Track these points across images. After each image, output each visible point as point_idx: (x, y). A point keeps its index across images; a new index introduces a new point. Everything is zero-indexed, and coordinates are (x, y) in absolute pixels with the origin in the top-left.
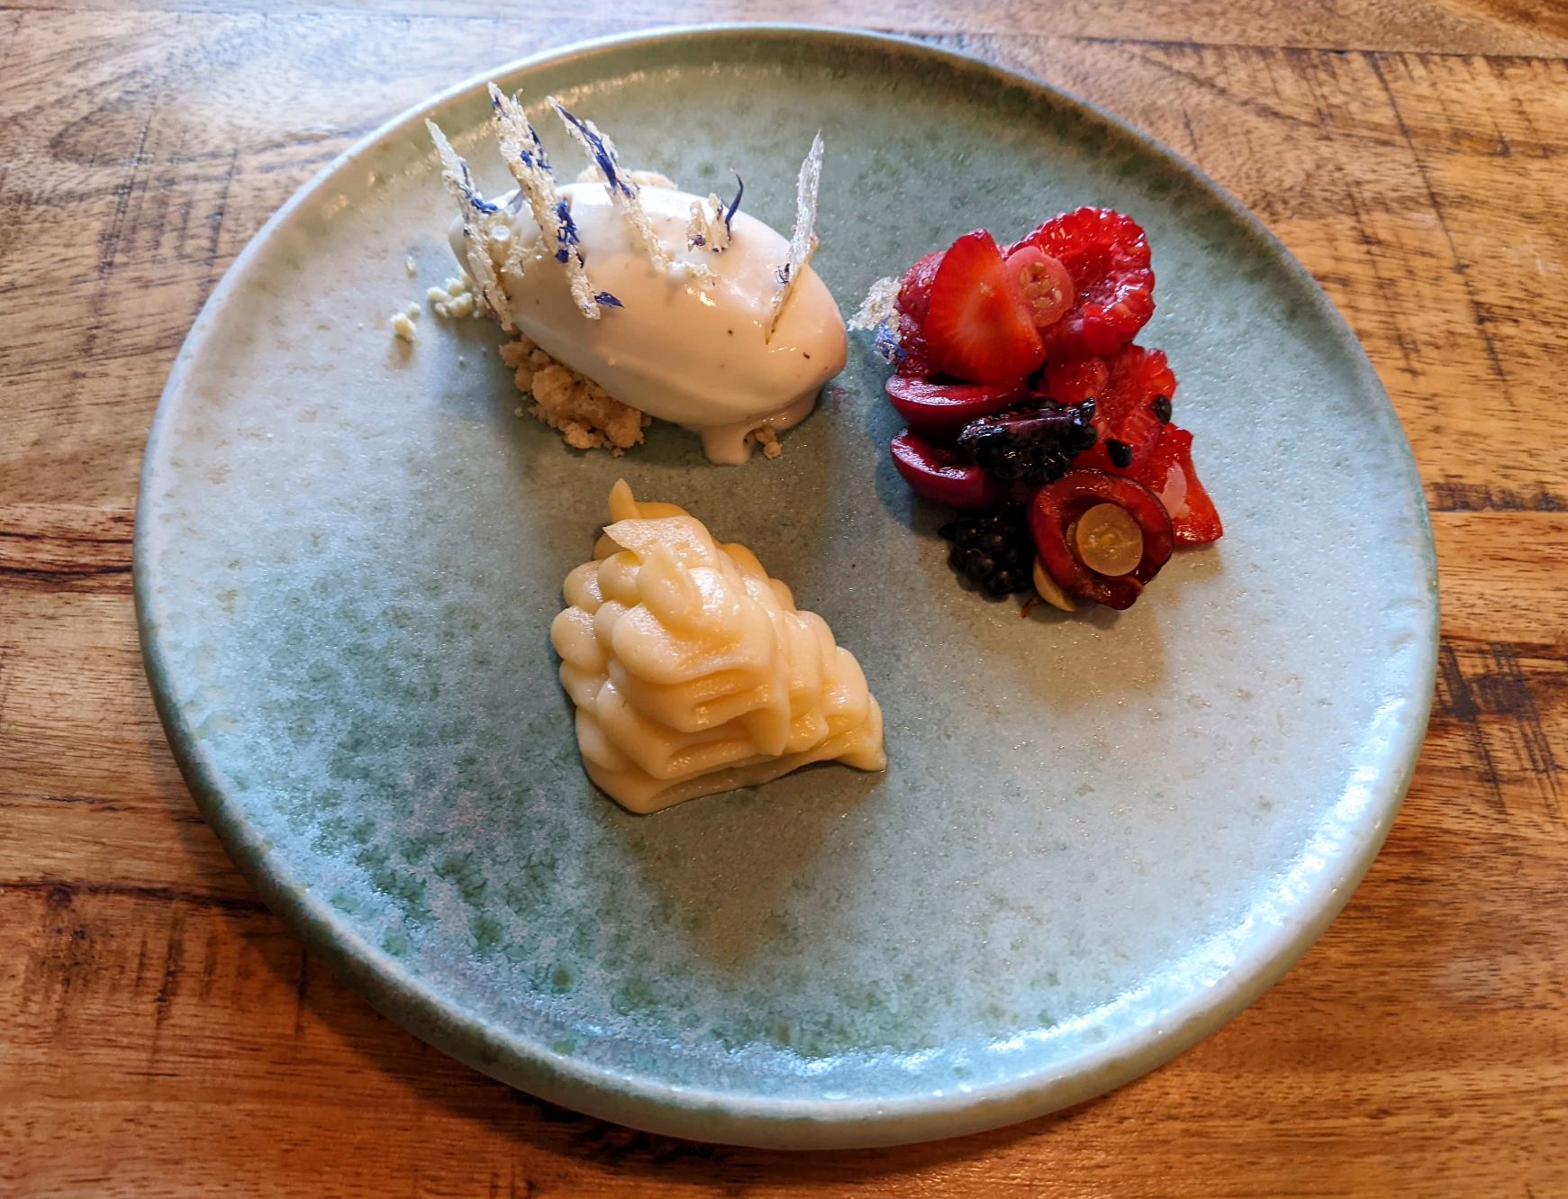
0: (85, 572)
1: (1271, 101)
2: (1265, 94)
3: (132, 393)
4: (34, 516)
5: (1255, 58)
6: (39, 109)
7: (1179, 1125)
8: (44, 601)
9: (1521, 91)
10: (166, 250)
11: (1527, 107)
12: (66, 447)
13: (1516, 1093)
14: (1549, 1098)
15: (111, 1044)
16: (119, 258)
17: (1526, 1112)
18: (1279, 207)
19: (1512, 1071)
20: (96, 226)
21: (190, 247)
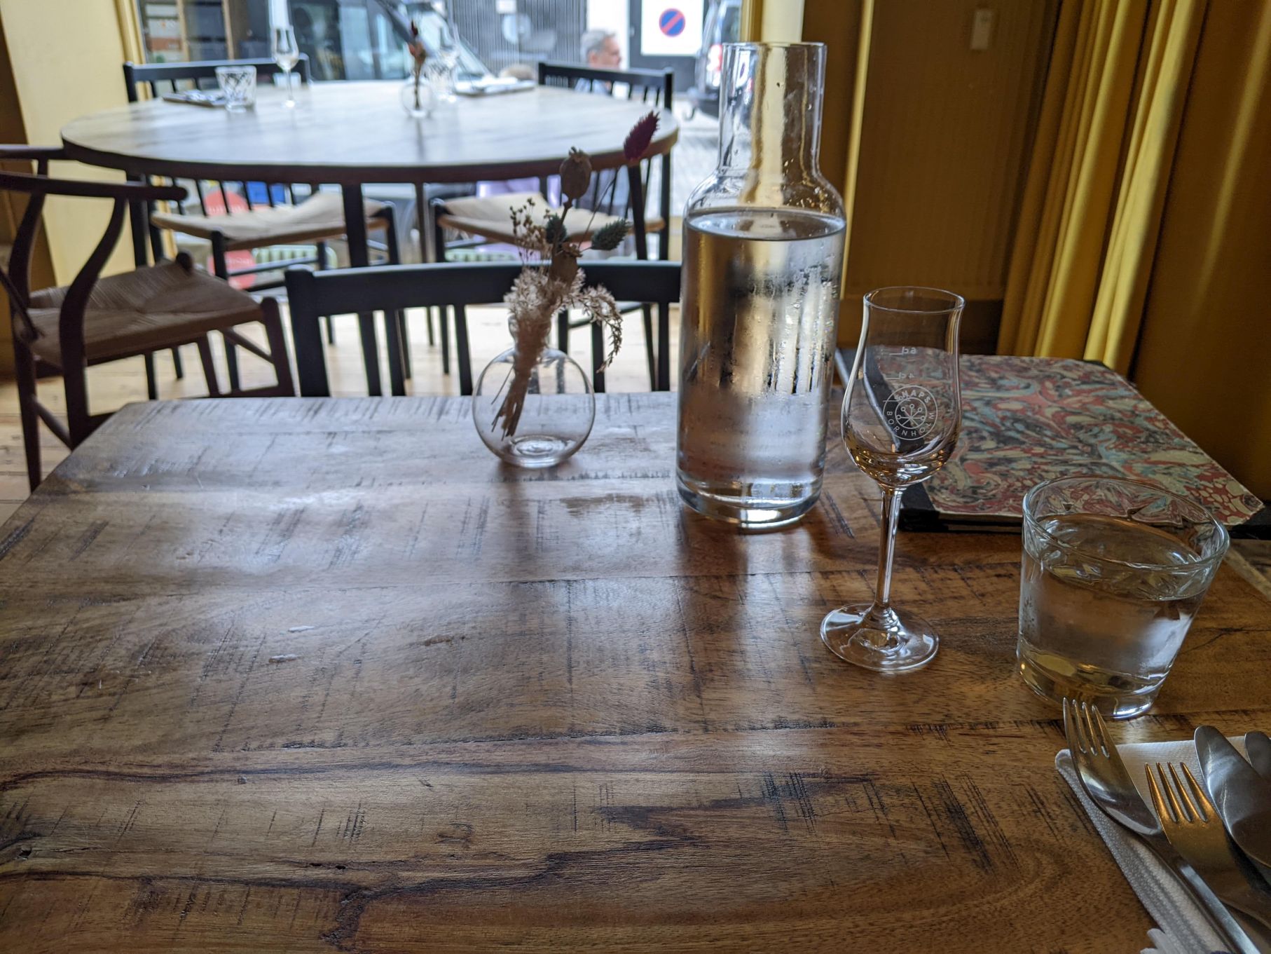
0: (177, 776)
1: (718, 594)
2: (716, 591)
3: (207, 717)
4: (159, 760)
5: (713, 580)
6: (184, 627)
7: (620, 946)
8: (158, 787)
9: (835, 583)
10: (230, 670)
11: (838, 588)
12: (177, 736)
13: (779, 932)
14: (797, 933)
15: (160, 929)
16: (210, 674)
17: (786, 939)
18: (715, 629)
19: (780, 924)
20: (202, 663)
21: (240, 669)
